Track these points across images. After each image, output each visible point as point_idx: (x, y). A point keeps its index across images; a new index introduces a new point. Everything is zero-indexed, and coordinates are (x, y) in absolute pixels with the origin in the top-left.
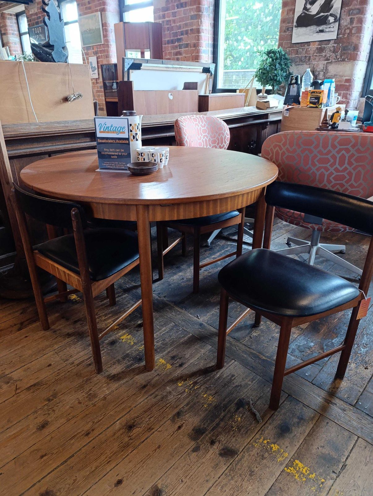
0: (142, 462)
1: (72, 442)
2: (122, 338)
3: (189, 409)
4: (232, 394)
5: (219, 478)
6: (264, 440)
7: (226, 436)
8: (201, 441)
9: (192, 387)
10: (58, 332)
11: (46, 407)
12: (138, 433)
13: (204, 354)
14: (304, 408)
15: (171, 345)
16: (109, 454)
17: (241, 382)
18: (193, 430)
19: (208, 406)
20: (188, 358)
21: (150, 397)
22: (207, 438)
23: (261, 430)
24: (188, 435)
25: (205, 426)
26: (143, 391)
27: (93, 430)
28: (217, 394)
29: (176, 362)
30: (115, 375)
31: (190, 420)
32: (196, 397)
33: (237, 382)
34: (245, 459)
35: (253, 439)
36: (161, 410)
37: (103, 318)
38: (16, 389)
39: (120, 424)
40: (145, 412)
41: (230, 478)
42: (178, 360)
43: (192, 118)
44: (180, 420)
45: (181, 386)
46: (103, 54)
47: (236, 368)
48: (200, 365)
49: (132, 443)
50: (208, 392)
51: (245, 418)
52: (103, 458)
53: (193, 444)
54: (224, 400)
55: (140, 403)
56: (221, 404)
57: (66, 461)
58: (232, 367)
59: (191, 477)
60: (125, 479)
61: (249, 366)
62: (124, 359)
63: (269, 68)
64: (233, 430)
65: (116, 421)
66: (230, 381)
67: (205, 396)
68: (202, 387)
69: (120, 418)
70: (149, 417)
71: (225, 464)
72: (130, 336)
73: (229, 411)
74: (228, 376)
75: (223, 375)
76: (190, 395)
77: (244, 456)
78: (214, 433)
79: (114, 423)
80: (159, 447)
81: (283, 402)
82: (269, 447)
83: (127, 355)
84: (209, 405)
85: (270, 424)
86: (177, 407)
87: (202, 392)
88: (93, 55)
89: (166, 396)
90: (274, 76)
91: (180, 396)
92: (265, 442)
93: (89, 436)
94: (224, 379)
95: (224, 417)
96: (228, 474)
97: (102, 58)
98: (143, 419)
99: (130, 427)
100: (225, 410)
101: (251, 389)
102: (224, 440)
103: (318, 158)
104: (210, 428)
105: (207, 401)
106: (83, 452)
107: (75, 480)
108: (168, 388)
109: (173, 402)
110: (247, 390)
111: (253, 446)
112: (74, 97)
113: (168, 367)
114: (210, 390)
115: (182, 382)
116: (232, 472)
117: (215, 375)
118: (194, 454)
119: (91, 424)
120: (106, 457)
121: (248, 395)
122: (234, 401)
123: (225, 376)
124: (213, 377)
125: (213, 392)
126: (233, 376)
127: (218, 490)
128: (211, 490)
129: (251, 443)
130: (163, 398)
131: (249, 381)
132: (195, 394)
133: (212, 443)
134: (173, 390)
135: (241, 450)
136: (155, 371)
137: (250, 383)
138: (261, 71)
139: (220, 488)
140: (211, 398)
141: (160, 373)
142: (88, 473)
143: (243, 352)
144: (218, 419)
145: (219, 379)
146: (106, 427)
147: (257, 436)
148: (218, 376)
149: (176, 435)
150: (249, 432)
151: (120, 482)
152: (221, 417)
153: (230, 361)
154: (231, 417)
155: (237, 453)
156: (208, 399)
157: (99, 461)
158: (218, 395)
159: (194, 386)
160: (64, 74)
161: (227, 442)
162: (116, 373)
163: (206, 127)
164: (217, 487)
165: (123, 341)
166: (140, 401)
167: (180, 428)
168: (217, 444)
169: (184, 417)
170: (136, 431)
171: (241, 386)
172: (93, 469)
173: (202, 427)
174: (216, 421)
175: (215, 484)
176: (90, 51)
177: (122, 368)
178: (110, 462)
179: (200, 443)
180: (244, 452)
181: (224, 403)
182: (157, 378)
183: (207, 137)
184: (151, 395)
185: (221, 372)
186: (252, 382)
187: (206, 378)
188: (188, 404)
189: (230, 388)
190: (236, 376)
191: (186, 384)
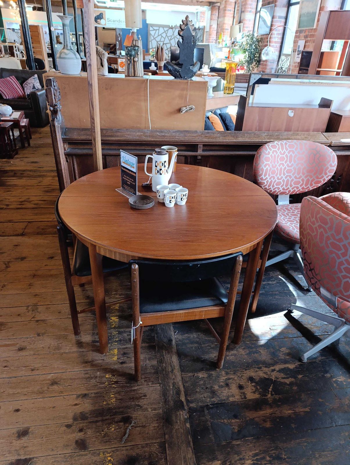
0: (38, 409)
1: (23, 369)
2: (112, 318)
3: (94, 397)
4: (129, 408)
5: (60, 454)
6: (110, 456)
7: (93, 433)
8: (77, 424)
10: (84, 292)
11: (33, 338)
12: (54, 389)
13: (145, 365)
14: (163, 460)
16: (30, 390)
17: (145, 405)
18: (81, 413)
19: (106, 405)
20: (132, 361)
21: (82, 372)
22: (81, 425)
23: (115, 449)
24: (75, 413)
25: (89, 416)
26: (83, 365)
27: (37, 370)
29: (123, 358)
30: (82, 342)
31: (86, 405)
32: (106, 393)
33: (142, 402)
34: (86, 457)
35: (105, 450)
36: (79, 385)
37: (117, 296)
38: (33, 318)
39: (52, 376)
40: (71, 379)
41: (65, 460)
42: (126, 358)
43: (288, 144)
44: (81, 401)
45: (107, 378)
46: (311, 39)
47: (154, 391)
49: (46, 393)
50: (116, 395)
51: (117, 431)
52: (26, 390)
53: (70, 421)
54: (119, 408)
55: (74, 371)
56: (115, 409)
57: (10, 378)
58: (151, 389)
59: (48, 440)
60: (21, 411)
61: (165, 397)
64: (101, 433)
65: (52, 373)
66: (140, 398)
67: (112, 396)
68: (117, 388)
69: (56, 373)
70: (69, 384)
71: (72, 449)
72: (118, 319)
73: (114, 418)
74: (142, 393)
75: (139, 390)
76: (105, 388)
77: (87, 455)
78: (88, 425)
79: (50, 374)
80: (54, 407)
81: (155, 443)
82: (107, 463)
84: (108, 404)
85: (127, 450)
86: (89, 390)
87: (113, 392)
88: (303, 38)
89: (92, 378)
91: (98, 384)
92: (109, 458)
93: (33, 372)
94: (137, 393)
95: (106, 420)
96: (67, 457)
97: (310, 43)
98: (65, 383)
99: (54, 383)
100: (112, 416)
101: (145, 415)
102: (88, 435)
104: (89, 420)
105: (110, 401)
106: (22, 379)
107: (4, 391)
108: (98, 373)
109: (90, 385)
110: (142, 413)
111: (99, 454)
112: (186, 110)
113: (114, 359)
114: (120, 394)
115: (110, 376)
116: (70, 457)
117: (135, 386)
118: (65, 428)
119: (41, 365)
120: (27, 391)
121: (138, 417)
122: (124, 415)
123: (140, 392)
124: (131, 387)
125: (120, 397)
126: (145, 396)
127: (52, 461)
128: (48, 457)
129: (100, 450)
130: (89, 378)
131: (151, 408)
132: (108, 390)
133: (81, 430)
134: (99, 377)
135: (90, 449)
136: (104, 356)
137: (150, 410)
139: (53, 460)
140: (114, 400)
141: (105, 359)
142: (12, 393)
143: (174, 383)
144: (100, 418)
145: (133, 391)
146: (44, 373)
147: (109, 450)
148: (136, 388)
149: (68, 408)
150: (108, 443)
151: (17, 410)
152: (104, 418)
153: (156, 384)
154: (110, 424)
155: (85, 449)
156: (112, 400)
157: (22, 390)
158: (120, 402)
159: (112, 384)
160: (183, 90)
161: (88, 437)
162: (83, 342)
164: (53, 458)
165: (110, 321)
166: (75, 370)
167: (76, 405)
168: (82, 433)
169: (85, 400)
170: (55, 387)
171: (141, 407)
172: (16, 392)
173: (87, 415)
174: (99, 418)
175: (54, 456)
176: (301, 35)
177: (90, 340)
178: (26, 395)
179: (75, 424)
180: (89, 453)
181: (117, 410)
182: (100, 362)
183: (302, 165)
184: (84, 371)
185: (141, 387)
186: (152, 411)
187: (127, 384)
188: (96, 393)
189: (133, 403)
190: (147, 397)
191: (111, 379)
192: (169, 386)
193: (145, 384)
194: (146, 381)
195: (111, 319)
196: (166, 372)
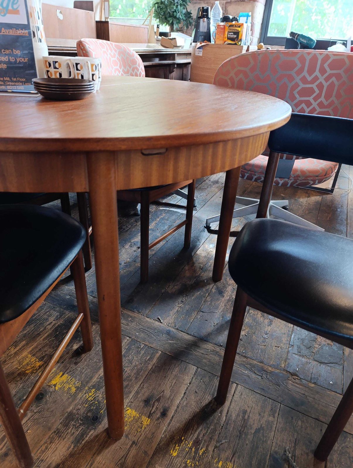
2: (53, 382)
4: (257, 447)
9: (196, 452)
13: (190, 384)
15: (136, 378)
17: (259, 421)
20: (170, 397)
28: (237, 455)
29: (154, 408)
33: (254, 422)
37: (13, 351)
42: (156, 404)
45: (178, 456)
47: (243, 397)
48: (191, 404)
50: (222, 456)
54: (251, 464)
58: (237, 397)
61: (258, 388)
62: (66, 425)
63: (167, 2)
66: (245, 421)
67: (220, 465)
68: (210, 449)
72: (66, 375)
74: (238, 415)
75: (231, 416)
83: (70, 417)
87: (213, 458)
90: (173, 12)
94: (234, 421)
101: (278, 431)
103: (299, 88)
110: (273, 433)
113: (145, 423)
114: (223, 450)
115: (177, 448)
117: (220, 417)
121: (278, 442)
123: (234, 416)
124: (218, 423)
125: (229, 453)
126: (245, 412)
131: (270, 415)
132: (205, 466)
136: (127, 436)
137: (271, 418)
138: (156, 5)
140: (230, 466)
141: (135, 439)
145: (227, 424)
148: (224, 418)
153: (231, 386)
158: (239, 457)
159: (197, 450)
162: (59, 461)
163: (116, 57)
165: (57, 388)
171: (262, 428)
177: (67, 445)
182: (133, 451)
183: (119, 72)
186: (274, 416)
187: (209, 428)
189: (250, 437)
190: (248, 411)
191: (183, 450)
195: (55, 385)
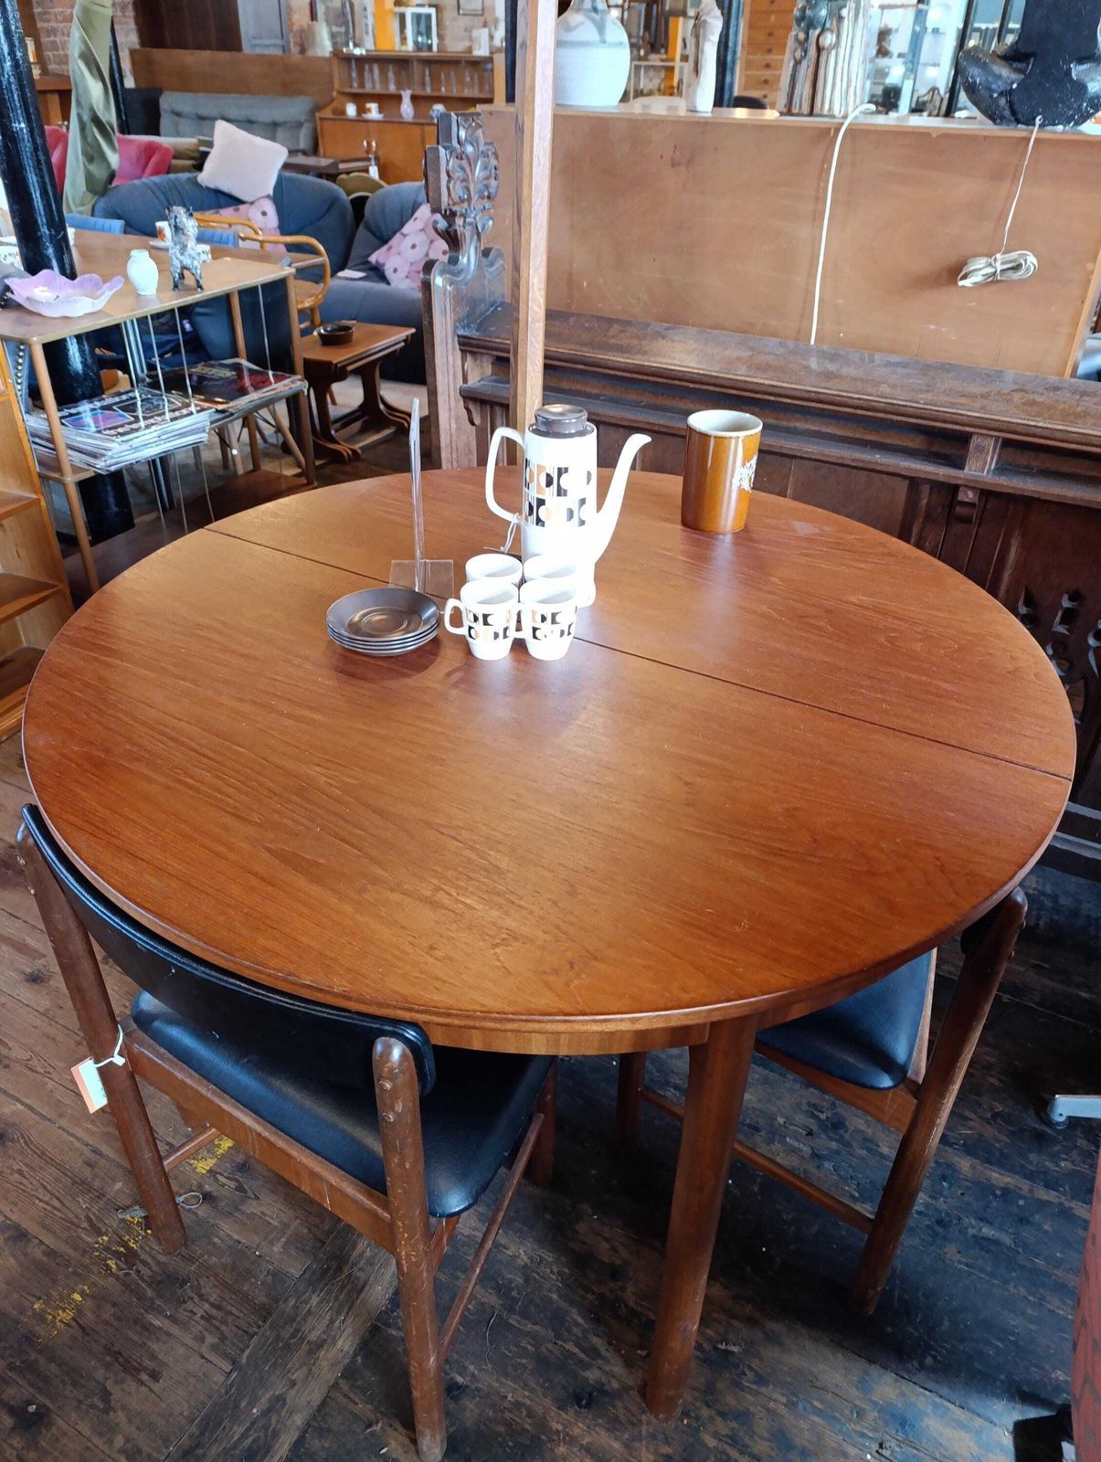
3: (34, 1260)
4: (75, 1384)
9: (116, 1254)
13: (260, 1256)
17: (124, 1408)
19: (34, 1315)
20: (240, 1210)
21: (87, 1151)
28: (79, 1334)
29: (224, 1181)
32: (74, 1273)
33: (131, 1395)
36: (41, 1190)
39: (14, 1113)
40: (42, 1154)
42: (233, 1185)
45: (122, 1220)
47: (192, 1380)
48: (210, 1255)
50: (89, 1304)
54: (51, 1359)
55: (73, 1135)
56: (40, 1352)
58: (195, 1364)
61: (202, 1434)
65: (22, 1103)
66: (131, 1369)
67: (77, 1297)
68: (111, 1280)
69: (30, 1108)
70: (24, 1168)
73: (9, 1383)
74: (153, 1357)
75: (158, 1340)
76: (84, 1253)
79: (18, 1100)
84: (40, 1317)
86: (44, 1227)
87: (92, 1285)
89: (90, 1190)
91: (85, 1225)
98: (19, 1158)
101: (88, 1448)
105: (57, 1308)
108: (119, 1186)
109: (66, 1211)
110: (89, 1434)
113: (200, 1165)
114: (98, 1307)
117: (162, 1312)
119: (27, 1056)
121: (65, 1440)
122: (43, 1394)
123: (155, 1347)
124: (151, 1308)
125: (90, 1320)
126: (155, 1376)
130: (83, 1182)
131: (127, 1440)
132: (86, 1267)
134: (108, 1202)
137: (119, 1441)
140: (66, 1316)
143: (281, 1399)
145: (143, 1327)
146: (9, 1087)
148: (157, 1323)
153: (225, 1356)
156: (64, 1311)
158: (73, 1338)
169: (8, 1253)
171: (107, 1409)
181: (43, 1361)
184: (95, 1150)
185: (175, 1330)
186: (122, 1451)
187: (151, 1286)
188: (51, 1253)
189: (100, 1374)
190: (155, 1387)
191: (129, 1231)
192: (252, 1404)
193: (197, 1328)
194: (207, 1318)
196: (293, 1336)
